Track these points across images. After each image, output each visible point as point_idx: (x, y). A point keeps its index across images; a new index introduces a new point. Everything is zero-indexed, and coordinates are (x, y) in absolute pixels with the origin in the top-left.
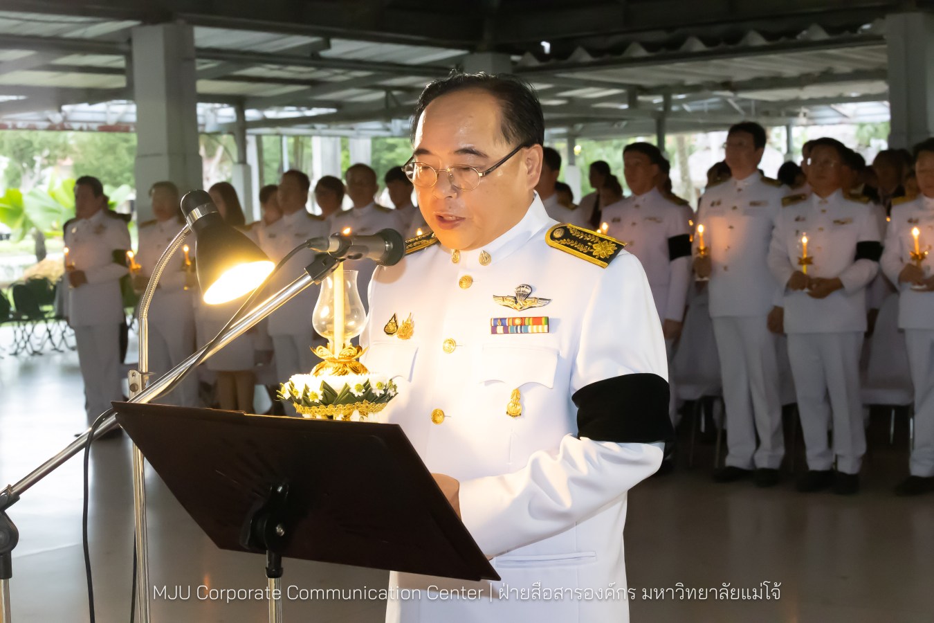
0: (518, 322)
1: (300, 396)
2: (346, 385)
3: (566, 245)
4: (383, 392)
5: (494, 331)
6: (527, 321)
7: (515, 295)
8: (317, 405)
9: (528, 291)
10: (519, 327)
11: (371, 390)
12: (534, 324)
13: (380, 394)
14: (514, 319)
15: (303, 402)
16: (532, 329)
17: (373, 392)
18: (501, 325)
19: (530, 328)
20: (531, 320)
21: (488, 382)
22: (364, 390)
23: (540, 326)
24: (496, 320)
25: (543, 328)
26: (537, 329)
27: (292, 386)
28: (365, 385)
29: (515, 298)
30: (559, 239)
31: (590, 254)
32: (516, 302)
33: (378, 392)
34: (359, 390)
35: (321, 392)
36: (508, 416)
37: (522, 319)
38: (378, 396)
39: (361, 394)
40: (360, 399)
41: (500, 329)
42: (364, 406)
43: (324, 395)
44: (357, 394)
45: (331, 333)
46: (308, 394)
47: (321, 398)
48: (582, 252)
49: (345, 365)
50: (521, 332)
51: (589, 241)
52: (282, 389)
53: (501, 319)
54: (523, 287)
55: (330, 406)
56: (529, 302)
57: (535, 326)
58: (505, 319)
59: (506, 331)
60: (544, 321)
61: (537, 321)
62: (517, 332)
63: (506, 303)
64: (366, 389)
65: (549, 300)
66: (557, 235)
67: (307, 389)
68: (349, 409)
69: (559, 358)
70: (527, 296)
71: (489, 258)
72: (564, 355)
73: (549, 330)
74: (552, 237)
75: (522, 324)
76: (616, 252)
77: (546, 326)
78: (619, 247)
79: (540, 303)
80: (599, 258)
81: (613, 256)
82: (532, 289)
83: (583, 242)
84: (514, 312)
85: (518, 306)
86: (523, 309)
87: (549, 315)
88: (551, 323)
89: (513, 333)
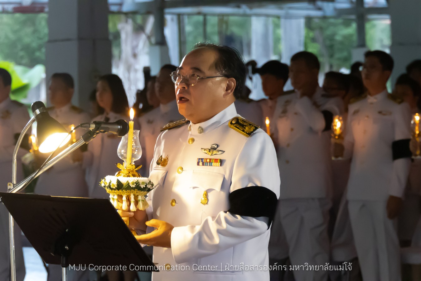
0: (208, 160)
1: (107, 185)
2: (127, 181)
3: (235, 127)
4: (144, 186)
5: (198, 164)
6: (212, 160)
7: (210, 148)
8: (115, 189)
9: (216, 147)
10: (209, 163)
11: (139, 185)
12: (215, 162)
13: (143, 187)
14: (207, 159)
15: (109, 188)
16: (214, 164)
17: (140, 186)
18: (202, 162)
19: (213, 164)
20: (214, 160)
21: (194, 188)
22: (135, 185)
23: (217, 163)
24: (199, 159)
25: (218, 165)
26: (216, 164)
27: (105, 180)
28: (136, 183)
29: (210, 150)
30: (233, 124)
31: (243, 131)
32: (209, 152)
33: (142, 186)
34: (133, 184)
35: (116, 184)
36: (201, 204)
37: (210, 159)
38: (142, 187)
39: (134, 186)
40: (134, 188)
41: (201, 163)
42: (135, 192)
43: (118, 185)
44: (132, 186)
45: (125, 158)
46: (111, 184)
47: (116, 186)
48: (241, 130)
49: (130, 173)
50: (209, 165)
51: (245, 125)
52: (101, 182)
53: (201, 159)
54: (214, 145)
55: (120, 191)
56: (215, 152)
57: (215, 163)
58: (203, 159)
59: (203, 165)
60: (219, 161)
61: (216, 160)
62: (208, 165)
63: (206, 152)
64: (136, 184)
65: (224, 152)
66: (234, 122)
67: (110, 183)
68: (129, 193)
69: (224, 178)
70: (215, 149)
71: (202, 130)
72: (227, 177)
73: (221, 165)
74: (231, 123)
75: (210, 162)
76: (254, 130)
77: (220, 163)
78: (256, 128)
79: (220, 152)
80: (246, 133)
81: (252, 132)
82: (218, 146)
83: (243, 126)
84: (208, 156)
85: (210, 153)
86: (212, 155)
87: (221, 159)
88: (222, 162)
89: (206, 165)
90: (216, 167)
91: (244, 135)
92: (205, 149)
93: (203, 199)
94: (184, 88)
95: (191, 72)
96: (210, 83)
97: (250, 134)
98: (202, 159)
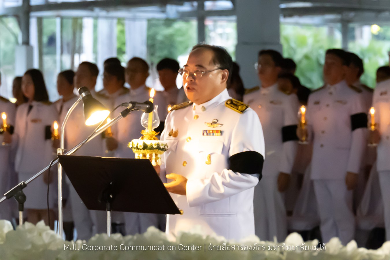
0: (211, 132)
1: (135, 146)
2: (151, 144)
3: (231, 106)
4: (163, 147)
5: (203, 134)
7: (212, 123)
8: (141, 149)
9: (216, 121)
11: (159, 146)
14: (210, 131)
15: (136, 148)
18: (207, 133)
19: (215, 134)
20: (215, 132)
21: (200, 152)
22: (157, 146)
24: (204, 131)
26: (217, 134)
27: (133, 143)
28: (157, 144)
31: (237, 109)
33: (162, 147)
34: (155, 145)
35: (143, 145)
36: (206, 164)
40: (156, 149)
41: (205, 134)
42: (156, 151)
44: (155, 147)
45: (147, 126)
47: (143, 147)
48: (235, 108)
49: (151, 137)
50: (212, 135)
51: (238, 105)
52: (129, 144)
55: (145, 151)
56: (216, 125)
59: (207, 134)
60: (219, 132)
61: (217, 131)
63: (209, 125)
65: (222, 125)
66: (229, 103)
67: (137, 145)
68: (152, 152)
69: (224, 145)
70: (215, 123)
71: (204, 109)
72: (226, 144)
73: (221, 135)
74: (227, 103)
75: (213, 132)
76: (246, 109)
77: (220, 134)
78: (247, 107)
79: (220, 125)
80: (240, 111)
81: (244, 110)
82: (218, 120)
83: (236, 105)
84: (210, 128)
85: (212, 126)
86: (213, 127)
87: (222, 130)
88: (221, 132)
89: (209, 135)
90: (217, 136)
91: (238, 112)
92: (208, 123)
93: (207, 160)
94: (192, 81)
95: (195, 68)
96: (210, 76)
97: (242, 111)
98: (206, 131)
